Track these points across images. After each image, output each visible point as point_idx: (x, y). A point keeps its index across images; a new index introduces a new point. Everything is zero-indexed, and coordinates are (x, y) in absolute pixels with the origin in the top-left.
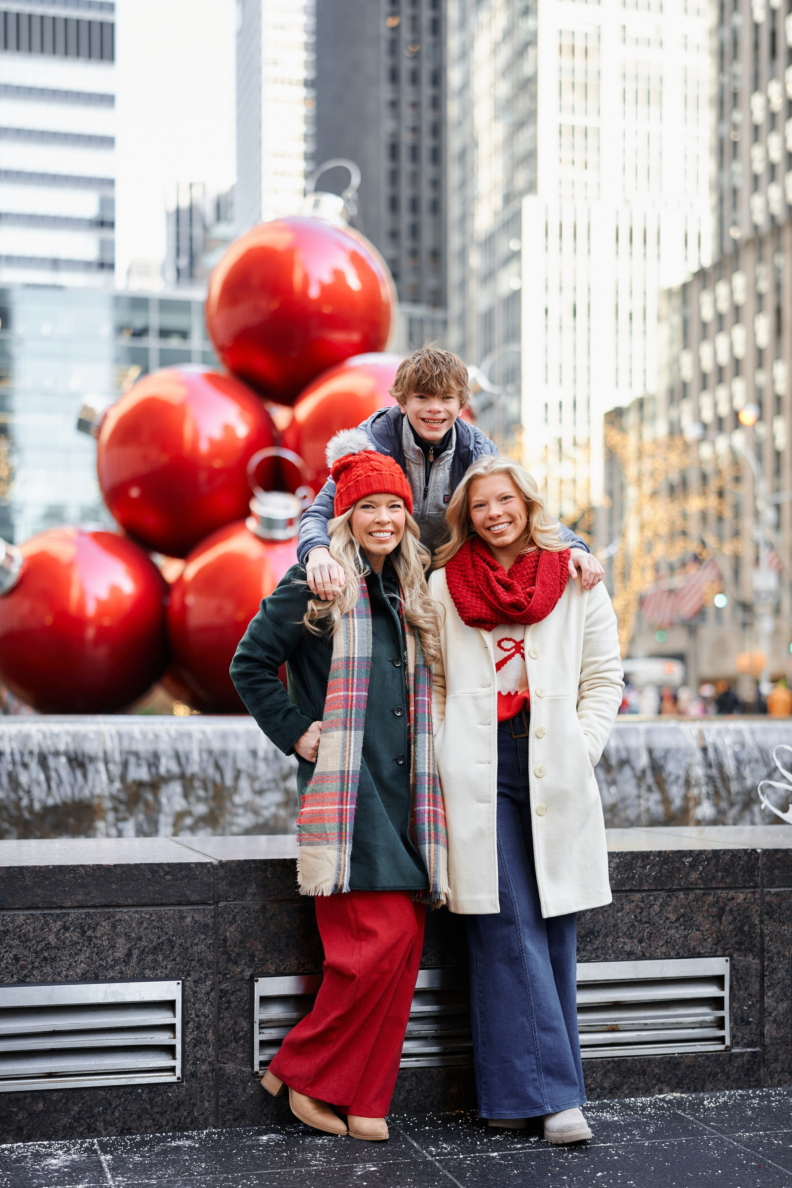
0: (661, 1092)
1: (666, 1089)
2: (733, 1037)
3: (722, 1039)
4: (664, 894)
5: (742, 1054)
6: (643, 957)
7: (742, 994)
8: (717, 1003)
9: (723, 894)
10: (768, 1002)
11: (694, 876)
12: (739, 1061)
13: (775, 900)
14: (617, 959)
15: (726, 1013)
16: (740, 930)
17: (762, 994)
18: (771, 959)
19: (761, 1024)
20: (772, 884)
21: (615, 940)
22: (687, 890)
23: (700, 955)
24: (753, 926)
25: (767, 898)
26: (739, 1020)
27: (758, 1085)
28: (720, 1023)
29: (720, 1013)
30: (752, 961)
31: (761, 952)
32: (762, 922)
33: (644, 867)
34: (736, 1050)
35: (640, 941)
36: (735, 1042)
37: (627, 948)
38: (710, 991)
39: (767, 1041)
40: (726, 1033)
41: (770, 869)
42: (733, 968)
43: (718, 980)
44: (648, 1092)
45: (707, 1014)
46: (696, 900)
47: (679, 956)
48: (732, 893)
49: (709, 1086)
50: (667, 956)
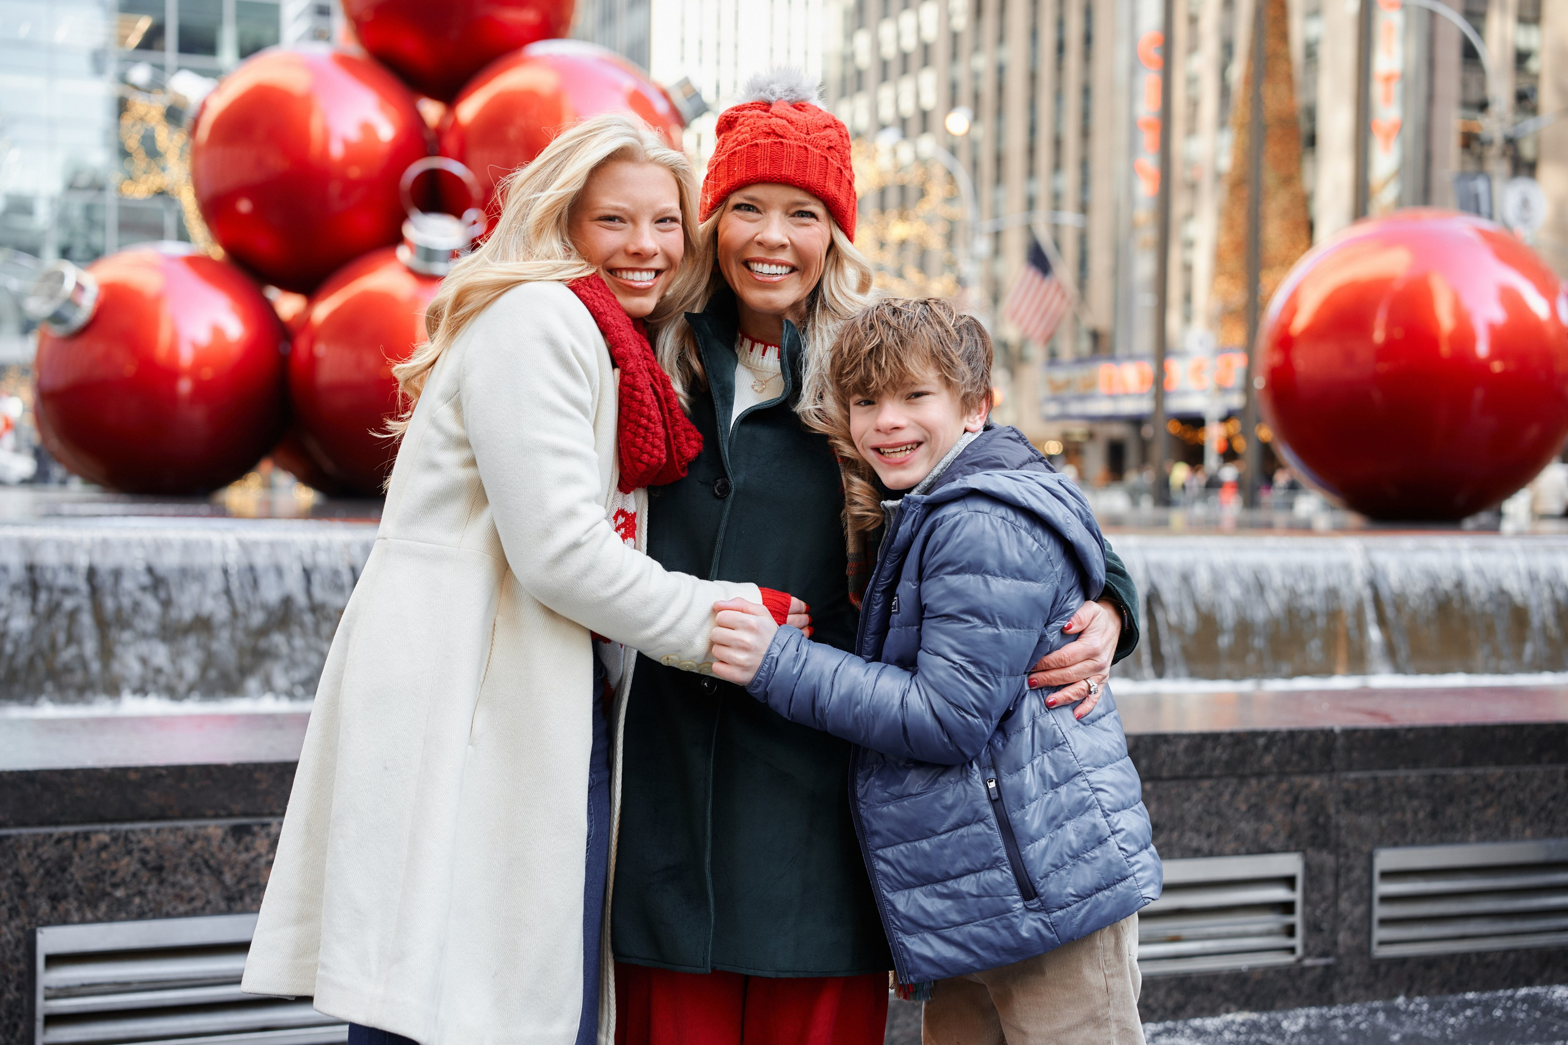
0: (1228, 1012)
1: (1233, 1008)
2: (1306, 946)
3: (1292, 950)
4: (1234, 781)
5: (1313, 968)
6: (1211, 854)
7: (1315, 896)
8: (1287, 907)
9: (1299, 780)
10: (1344, 905)
11: (1268, 759)
12: (1310, 976)
13: (1353, 787)
14: (1183, 856)
15: (1297, 919)
16: (1314, 822)
17: (1336, 897)
18: (1347, 856)
19: (1334, 931)
20: (1350, 768)
21: (1182, 834)
22: (1260, 775)
23: (1270, 851)
24: (1328, 817)
25: (1346, 785)
26: (1313, 927)
27: (1331, 1002)
28: (1290, 931)
29: (1289, 919)
30: (1327, 859)
31: (1336, 848)
32: (1338, 812)
33: (1214, 749)
34: (1308, 962)
35: (1209, 836)
36: (1308, 953)
37: (1195, 844)
38: (1279, 894)
39: (1341, 950)
40: (1297, 942)
41: (1349, 750)
42: (1307, 867)
43: (1289, 881)
44: (1214, 1012)
45: (1273, 921)
46: (1270, 786)
47: (1249, 853)
48: (1306, 779)
49: (1279, 1004)
50: (1236, 853)
